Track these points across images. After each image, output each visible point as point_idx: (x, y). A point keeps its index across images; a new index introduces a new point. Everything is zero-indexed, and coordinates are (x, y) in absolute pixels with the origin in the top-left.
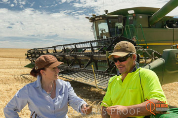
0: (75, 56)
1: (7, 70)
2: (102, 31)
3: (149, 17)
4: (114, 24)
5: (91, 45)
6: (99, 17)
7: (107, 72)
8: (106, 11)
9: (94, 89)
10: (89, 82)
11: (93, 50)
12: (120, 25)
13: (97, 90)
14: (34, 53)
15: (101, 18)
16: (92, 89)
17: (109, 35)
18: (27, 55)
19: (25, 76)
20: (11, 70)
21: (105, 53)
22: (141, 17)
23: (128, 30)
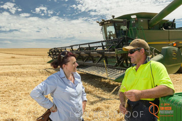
0: (89, 54)
1: (33, 66)
2: (110, 33)
3: (149, 21)
4: (120, 27)
5: (102, 44)
6: (108, 21)
7: (116, 66)
8: (113, 17)
9: (104, 80)
10: (100, 74)
11: (103, 48)
12: (124, 28)
13: (107, 81)
14: (54, 51)
15: (109, 22)
16: (103, 80)
17: (115, 36)
18: (49, 53)
19: (48, 70)
20: (36, 65)
21: (114, 51)
22: (142, 21)
23: (131, 32)
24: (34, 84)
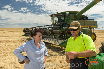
0: (45, 31)
1: (15, 37)
2: (55, 21)
3: (75, 15)
6: (54, 15)
7: (59, 38)
8: (57, 12)
10: (50, 42)
11: (52, 29)
12: (63, 18)
13: (54, 45)
14: (26, 30)
16: (52, 45)
17: (58, 22)
18: (24, 31)
19: (23, 39)
20: (17, 37)
21: (58, 30)
22: (72, 15)
23: (66, 20)
24: (15, 47)
